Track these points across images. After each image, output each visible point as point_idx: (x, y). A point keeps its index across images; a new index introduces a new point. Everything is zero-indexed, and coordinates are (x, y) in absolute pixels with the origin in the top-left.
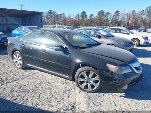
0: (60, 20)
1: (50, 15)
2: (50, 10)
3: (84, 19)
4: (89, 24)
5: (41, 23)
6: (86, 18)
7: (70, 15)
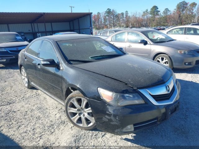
0: (121, 21)
1: (108, 16)
2: (108, 9)
3: (155, 17)
4: (162, 23)
5: (91, 26)
6: (158, 15)
7: (135, 13)
